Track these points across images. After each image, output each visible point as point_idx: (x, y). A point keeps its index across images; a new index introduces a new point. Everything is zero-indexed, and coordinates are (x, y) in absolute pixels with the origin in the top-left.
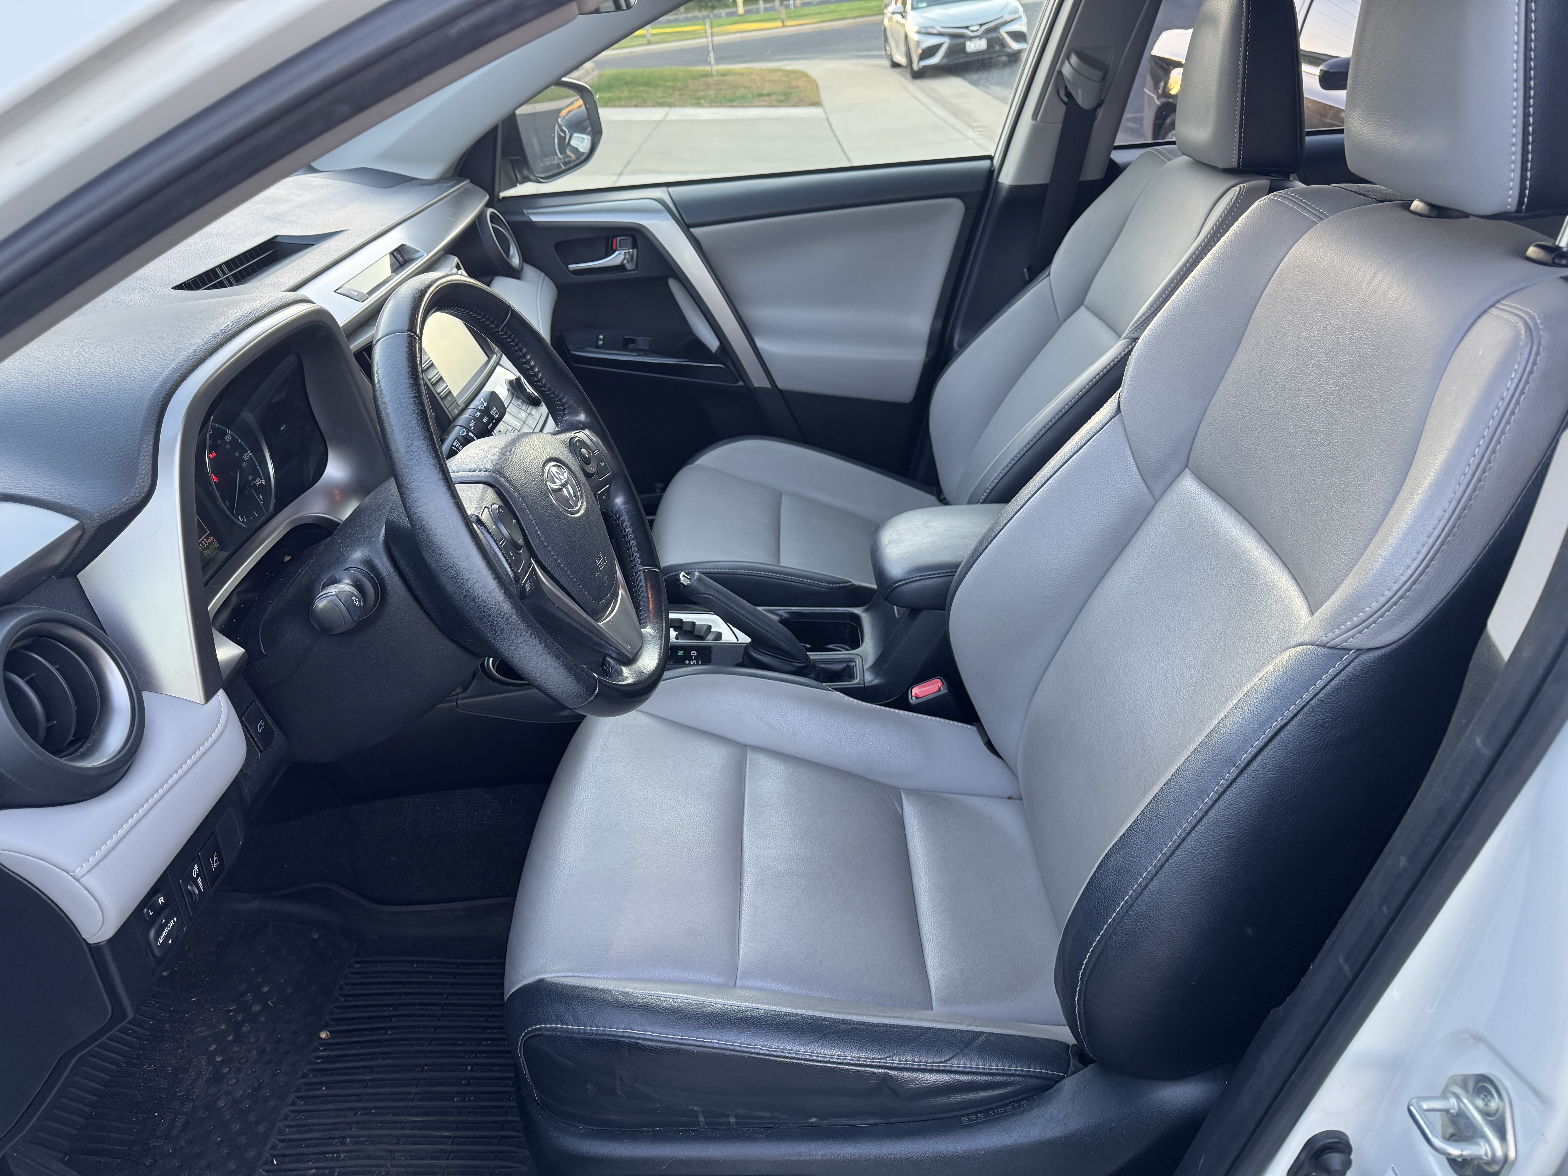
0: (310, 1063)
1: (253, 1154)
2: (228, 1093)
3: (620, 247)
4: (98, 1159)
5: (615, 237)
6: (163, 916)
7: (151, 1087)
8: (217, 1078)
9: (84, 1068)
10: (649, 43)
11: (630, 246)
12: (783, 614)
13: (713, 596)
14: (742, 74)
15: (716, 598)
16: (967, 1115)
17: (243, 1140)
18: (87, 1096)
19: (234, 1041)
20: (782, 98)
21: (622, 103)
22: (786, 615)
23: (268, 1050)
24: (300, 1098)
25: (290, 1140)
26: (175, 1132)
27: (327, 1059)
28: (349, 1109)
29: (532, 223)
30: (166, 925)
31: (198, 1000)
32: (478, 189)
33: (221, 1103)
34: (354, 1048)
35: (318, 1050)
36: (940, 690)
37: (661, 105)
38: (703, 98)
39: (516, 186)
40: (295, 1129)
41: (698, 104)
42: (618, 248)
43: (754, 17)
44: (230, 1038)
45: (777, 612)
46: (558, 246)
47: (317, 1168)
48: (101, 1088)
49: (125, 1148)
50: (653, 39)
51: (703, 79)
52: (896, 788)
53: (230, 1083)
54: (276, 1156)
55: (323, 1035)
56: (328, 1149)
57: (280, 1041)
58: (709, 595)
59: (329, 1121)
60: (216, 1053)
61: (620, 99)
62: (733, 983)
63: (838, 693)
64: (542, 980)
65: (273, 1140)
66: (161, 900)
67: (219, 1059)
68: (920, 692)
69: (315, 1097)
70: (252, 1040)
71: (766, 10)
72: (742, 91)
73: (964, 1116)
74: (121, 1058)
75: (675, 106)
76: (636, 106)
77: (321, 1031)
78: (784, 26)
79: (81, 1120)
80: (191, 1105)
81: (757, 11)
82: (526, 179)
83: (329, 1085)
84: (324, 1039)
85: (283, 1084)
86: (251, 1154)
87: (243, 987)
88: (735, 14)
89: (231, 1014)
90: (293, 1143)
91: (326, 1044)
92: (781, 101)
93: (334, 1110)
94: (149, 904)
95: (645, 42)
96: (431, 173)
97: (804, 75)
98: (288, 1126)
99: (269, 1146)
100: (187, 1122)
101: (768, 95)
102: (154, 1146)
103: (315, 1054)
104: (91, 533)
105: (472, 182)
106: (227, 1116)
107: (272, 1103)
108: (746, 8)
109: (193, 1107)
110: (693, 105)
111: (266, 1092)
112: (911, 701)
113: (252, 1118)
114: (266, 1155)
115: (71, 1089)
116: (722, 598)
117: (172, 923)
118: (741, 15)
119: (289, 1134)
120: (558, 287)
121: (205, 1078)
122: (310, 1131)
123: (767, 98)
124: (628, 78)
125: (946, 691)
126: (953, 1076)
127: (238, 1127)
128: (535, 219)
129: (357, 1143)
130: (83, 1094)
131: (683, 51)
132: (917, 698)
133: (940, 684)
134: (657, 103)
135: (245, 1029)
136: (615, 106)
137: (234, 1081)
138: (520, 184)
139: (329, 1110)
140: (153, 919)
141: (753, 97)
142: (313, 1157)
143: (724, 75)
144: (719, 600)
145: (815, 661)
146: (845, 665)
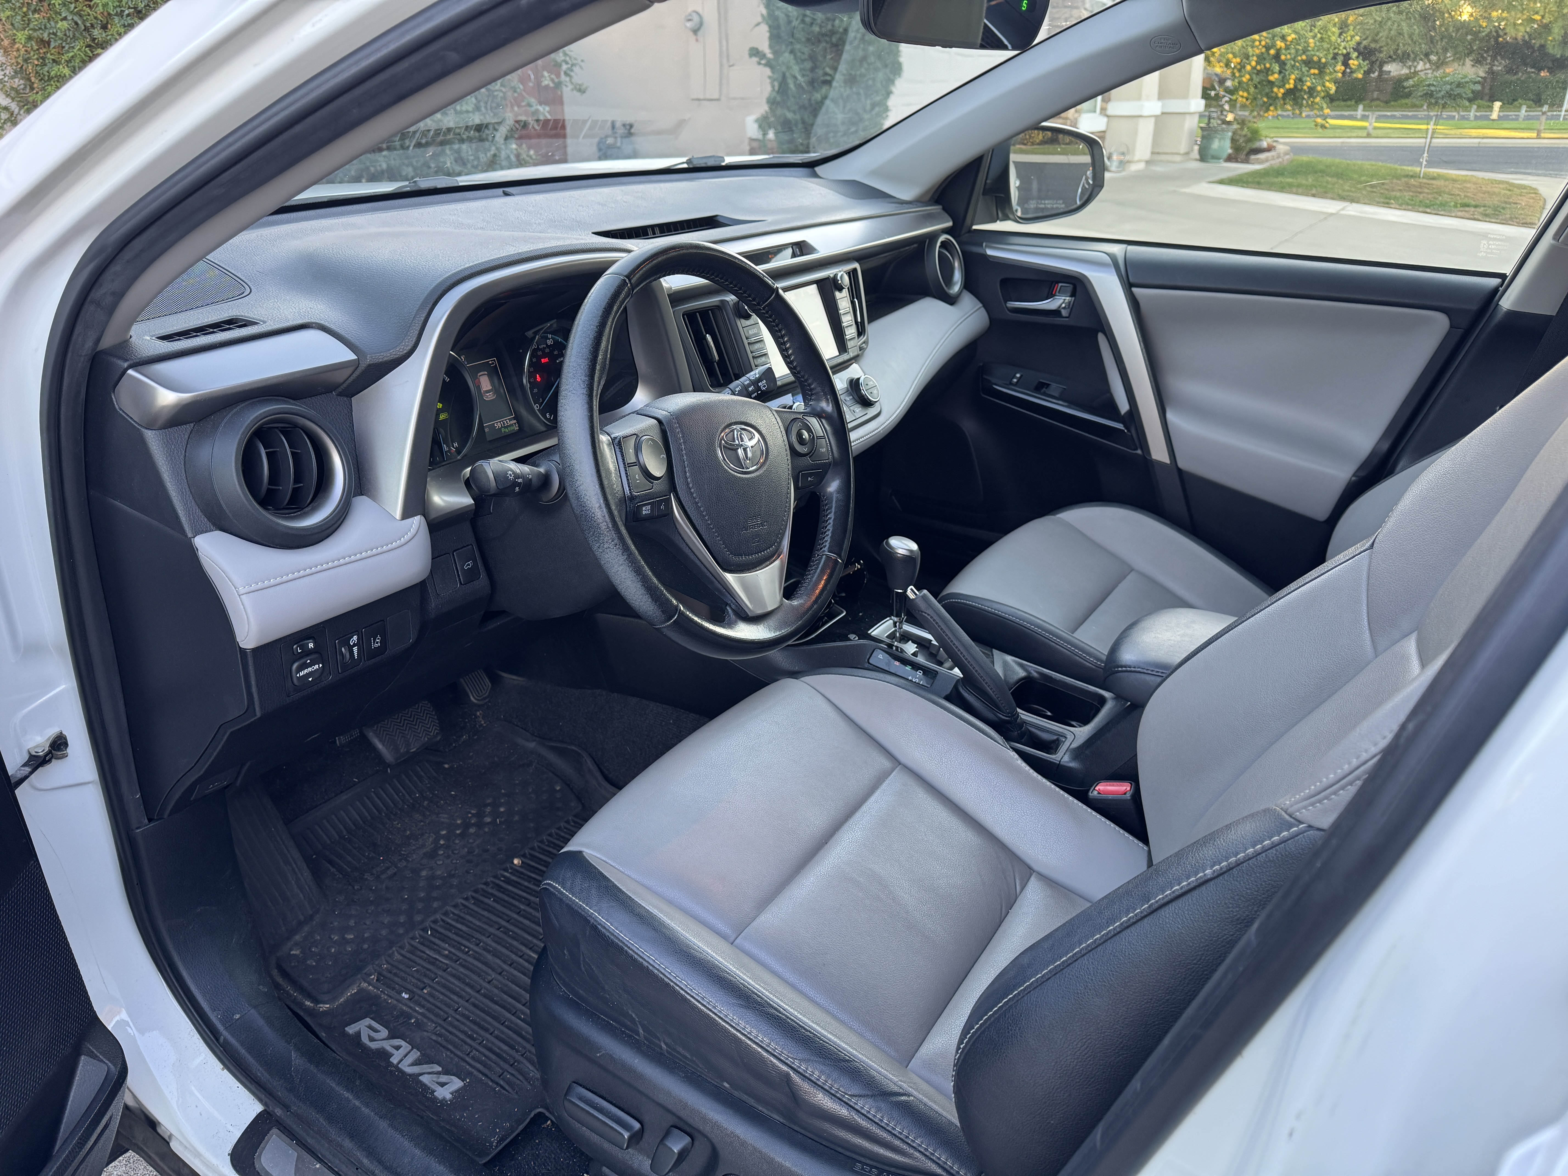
0: (496, 877)
1: (419, 919)
2: (431, 868)
3: (1059, 292)
4: (331, 868)
5: (1058, 282)
6: (310, 658)
7: (390, 839)
8: (433, 855)
9: (357, 803)
10: (1369, 136)
11: (1069, 294)
12: (1032, 671)
13: (931, 617)
14: (1454, 181)
15: (934, 620)
16: (864, 1164)
17: (420, 906)
18: (350, 822)
19: (460, 835)
20: (1489, 211)
21: (1300, 190)
22: (1035, 675)
23: (475, 853)
24: (473, 897)
25: (448, 923)
26: (383, 877)
27: (508, 881)
28: (496, 922)
29: (985, 257)
30: (310, 665)
31: (456, 795)
32: (946, 215)
33: (424, 873)
34: (529, 882)
35: (507, 871)
36: (1125, 794)
37: (1342, 198)
38: (1395, 198)
39: (996, 221)
40: (456, 917)
41: (1387, 204)
42: (1057, 294)
43: (1506, 124)
44: (458, 832)
45: (1028, 668)
46: (1004, 282)
47: (450, 952)
48: (361, 822)
49: (349, 870)
50: (1374, 133)
51: (1404, 180)
52: (1030, 868)
53: (438, 863)
54: (432, 929)
55: (516, 861)
56: (464, 942)
57: (488, 850)
58: (928, 615)
59: (478, 923)
60: (443, 837)
61: (1299, 186)
62: (732, 939)
63: (1014, 753)
64: (580, 852)
65: (438, 916)
66: (311, 645)
67: (442, 842)
68: (1106, 789)
69: (482, 902)
70: (471, 841)
71: (1527, 118)
72: (1446, 197)
73: (860, 1162)
74: (384, 808)
75: (1358, 202)
76: (1314, 196)
77: (516, 857)
78: (1539, 137)
79: (337, 837)
80: (405, 864)
81: (1517, 119)
82: (1006, 218)
83: (497, 900)
84: (515, 865)
85: (469, 881)
86: (418, 918)
87: (489, 801)
88: (1487, 118)
89: (470, 815)
90: (448, 926)
91: (515, 871)
92: (1486, 215)
93: (488, 918)
94: (301, 643)
95: (1365, 134)
96: (907, 194)
97: (1535, 191)
98: (453, 913)
99: (432, 918)
100: (395, 874)
101: (1476, 206)
102: (367, 879)
103: (502, 872)
104: (363, 368)
105: (944, 209)
106: (421, 885)
107: (453, 891)
108: (1501, 114)
109: (405, 867)
110: (1378, 204)
111: (455, 882)
112: (1090, 794)
113: (435, 894)
114: (427, 924)
115: (342, 812)
116: (940, 623)
117: (317, 666)
118: (1493, 120)
119: (450, 918)
120: (991, 319)
121: (425, 850)
122: (462, 924)
123: (1473, 209)
124: (1321, 167)
125: (1129, 798)
126: (853, 1113)
127: (422, 895)
128: (990, 252)
129: (485, 949)
130: (347, 820)
131: (1403, 149)
132: (1099, 793)
133: (1129, 789)
134: (1339, 195)
135: (472, 830)
136: (1291, 193)
137: (441, 862)
138: (1001, 220)
139: (483, 916)
140: (301, 656)
141: (1455, 206)
142: (453, 942)
143: (1434, 178)
144: (937, 623)
145: (1024, 722)
146: (1055, 737)
